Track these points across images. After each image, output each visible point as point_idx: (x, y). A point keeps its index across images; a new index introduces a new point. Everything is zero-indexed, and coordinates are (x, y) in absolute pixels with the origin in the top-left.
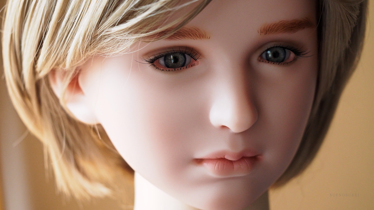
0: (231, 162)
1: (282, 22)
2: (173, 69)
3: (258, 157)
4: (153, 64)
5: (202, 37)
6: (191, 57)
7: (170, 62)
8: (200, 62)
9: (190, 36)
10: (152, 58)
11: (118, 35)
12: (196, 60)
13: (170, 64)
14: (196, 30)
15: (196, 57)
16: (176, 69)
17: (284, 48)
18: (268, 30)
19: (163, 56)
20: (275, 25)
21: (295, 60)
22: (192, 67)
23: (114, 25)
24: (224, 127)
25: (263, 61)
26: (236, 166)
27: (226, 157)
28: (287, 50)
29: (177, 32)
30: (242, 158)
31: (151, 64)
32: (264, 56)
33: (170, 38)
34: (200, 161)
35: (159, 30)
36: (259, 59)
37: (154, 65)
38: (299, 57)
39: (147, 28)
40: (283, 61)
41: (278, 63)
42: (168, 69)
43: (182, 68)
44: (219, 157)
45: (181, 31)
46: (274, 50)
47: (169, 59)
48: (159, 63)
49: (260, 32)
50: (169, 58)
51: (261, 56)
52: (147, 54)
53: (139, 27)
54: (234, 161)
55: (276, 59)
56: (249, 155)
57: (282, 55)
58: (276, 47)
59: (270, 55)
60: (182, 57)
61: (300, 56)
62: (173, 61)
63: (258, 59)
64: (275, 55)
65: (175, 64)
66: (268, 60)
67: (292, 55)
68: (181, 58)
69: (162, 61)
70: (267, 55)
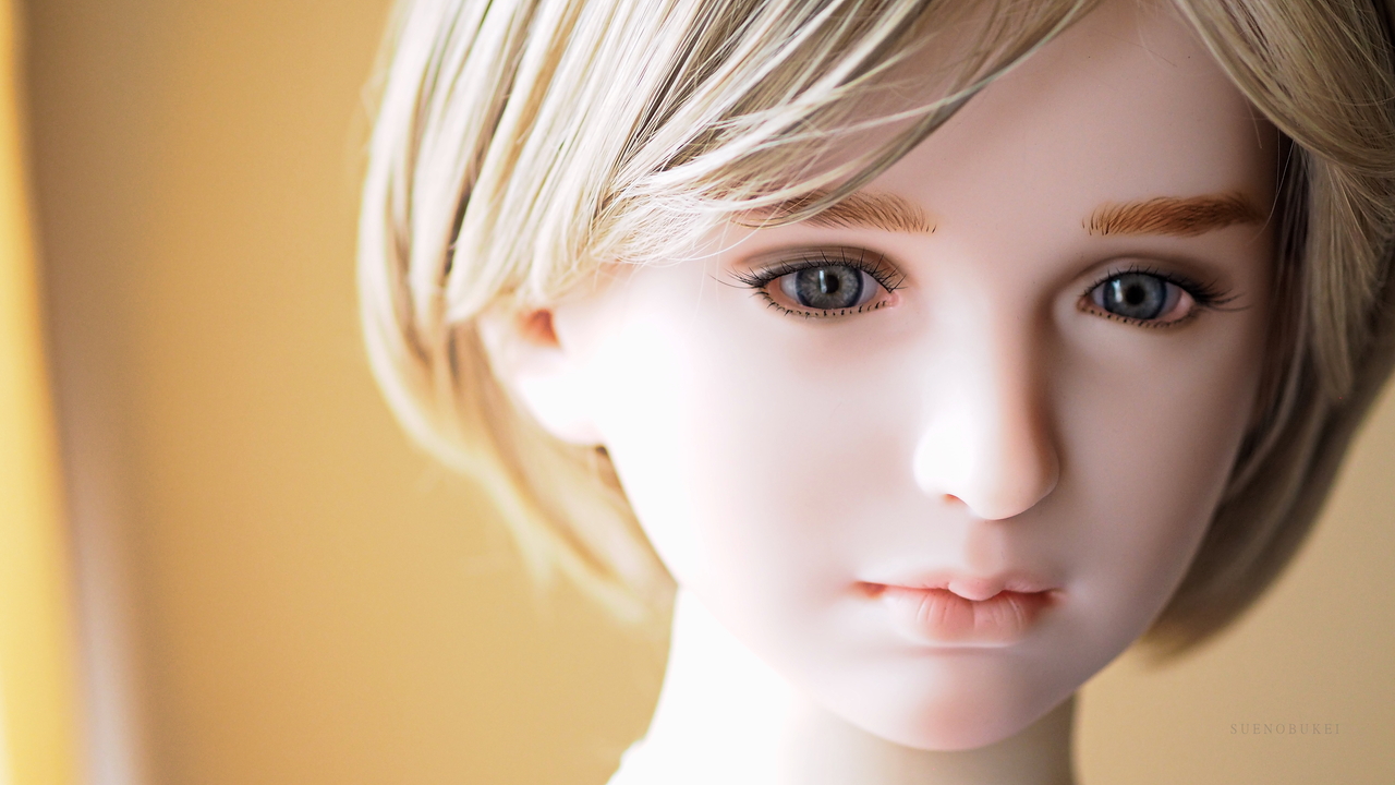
0: (968, 602)
1: (1157, 202)
2: (821, 312)
3: (1053, 594)
4: (763, 290)
5: (911, 226)
6: (878, 280)
7: (815, 288)
8: (901, 299)
9: (876, 219)
10: (760, 272)
11: (666, 199)
12: (890, 290)
13: (812, 294)
14: (896, 203)
15: (892, 283)
16: (830, 313)
17: (1162, 280)
18: (1114, 222)
19: (794, 270)
20: (1136, 210)
21: (1191, 316)
22: (878, 311)
23: (657, 169)
24: (952, 498)
25: (1092, 312)
26: (980, 616)
27: (953, 588)
28: (1169, 286)
29: (840, 203)
30: (1003, 595)
31: (756, 290)
32: (1098, 296)
33: (818, 219)
34: (875, 589)
35: (786, 193)
36: (1083, 303)
37: (766, 295)
38: (1205, 308)
39: (752, 185)
40: (1154, 315)
41: (1138, 322)
42: (805, 309)
43: (847, 311)
44: (931, 585)
45: (851, 203)
46: (1133, 280)
47: (811, 281)
48: (781, 289)
49: (1088, 225)
50: (813, 278)
51: (1088, 296)
52: (747, 260)
53: (728, 178)
54: (977, 602)
55: (1135, 309)
56: (1023, 587)
57: (1152, 299)
58: (1137, 273)
59: (1119, 297)
60: (852, 277)
61: (1208, 306)
62: (824, 288)
63: (1078, 305)
64: (1134, 295)
65: (829, 297)
66: (1110, 309)
67: (1186, 302)
68: (847, 281)
69: (790, 284)
70: (1109, 291)
